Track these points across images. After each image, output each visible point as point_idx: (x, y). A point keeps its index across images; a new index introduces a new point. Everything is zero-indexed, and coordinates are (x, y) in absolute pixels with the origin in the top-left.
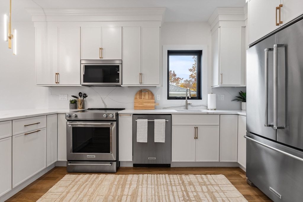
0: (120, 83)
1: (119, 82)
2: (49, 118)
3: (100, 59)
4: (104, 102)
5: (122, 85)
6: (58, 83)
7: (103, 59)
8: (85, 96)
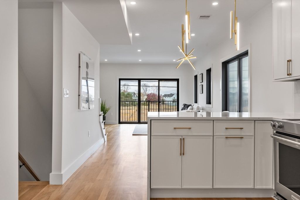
2: (258, 125)
6: (291, 74)
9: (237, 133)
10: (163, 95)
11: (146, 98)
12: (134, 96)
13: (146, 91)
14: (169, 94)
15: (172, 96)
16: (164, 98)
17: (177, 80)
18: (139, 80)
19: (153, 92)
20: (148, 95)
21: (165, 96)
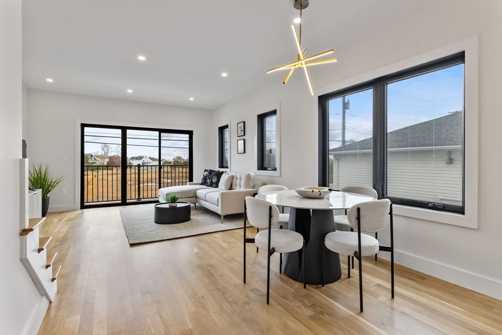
10: (130, 157)
11: (107, 161)
12: (91, 159)
13: (108, 152)
14: (138, 156)
15: (141, 159)
16: (132, 161)
17: (190, 133)
18: (124, 129)
19: (116, 154)
20: (110, 158)
21: (133, 158)
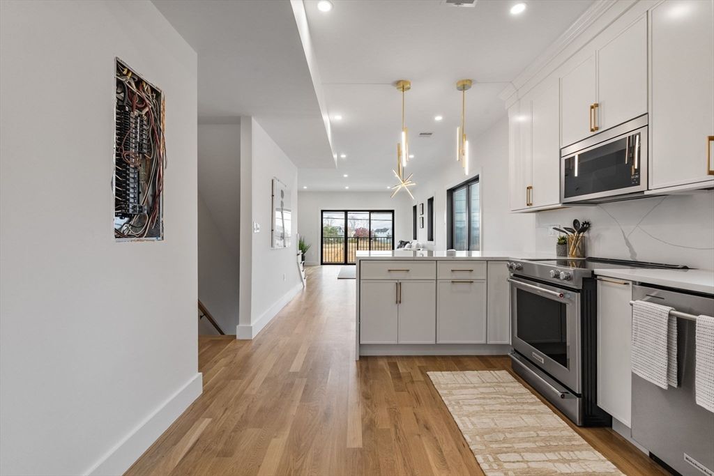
0: (642, 187)
1: (639, 184)
2: (492, 266)
3: (593, 133)
4: (628, 243)
5: (648, 190)
6: (531, 204)
7: (599, 131)
8: (586, 227)
9: (466, 276)
10: (375, 230)
11: (354, 234)
13: (355, 225)
14: (383, 228)
15: (386, 232)
16: (376, 234)
17: (392, 212)
18: (346, 212)
19: (362, 226)
20: (357, 230)
21: (378, 231)
